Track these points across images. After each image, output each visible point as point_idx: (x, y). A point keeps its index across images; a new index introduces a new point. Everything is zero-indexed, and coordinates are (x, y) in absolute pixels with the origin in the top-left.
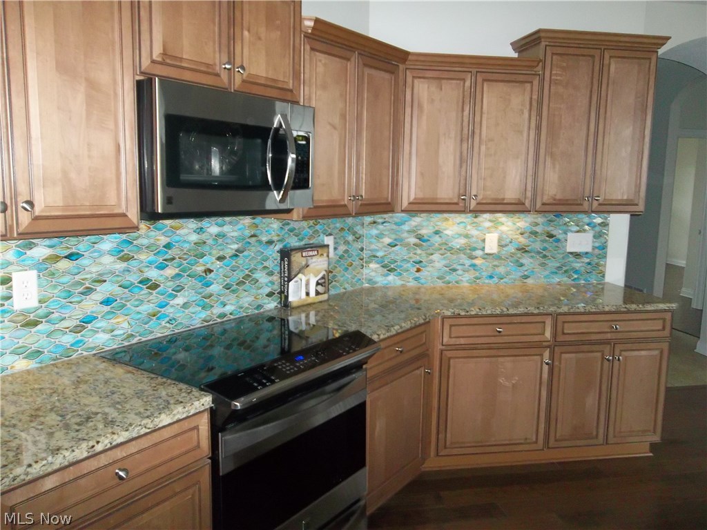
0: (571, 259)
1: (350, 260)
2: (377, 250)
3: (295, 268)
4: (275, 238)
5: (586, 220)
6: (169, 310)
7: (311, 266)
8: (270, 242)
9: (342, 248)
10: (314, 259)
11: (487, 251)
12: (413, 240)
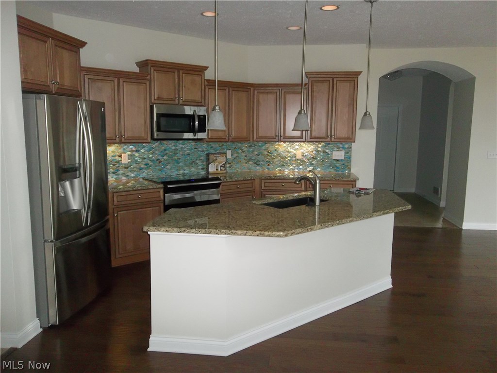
0: (335, 162)
1: (240, 160)
2: (252, 157)
3: (211, 160)
4: (205, 150)
5: (341, 146)
6: (165, 169)
7: (218, 160)
8: (203, 151)
9: (235, 155)
10: (219, 158)
11: (297, 158)
12: (266, 153)
